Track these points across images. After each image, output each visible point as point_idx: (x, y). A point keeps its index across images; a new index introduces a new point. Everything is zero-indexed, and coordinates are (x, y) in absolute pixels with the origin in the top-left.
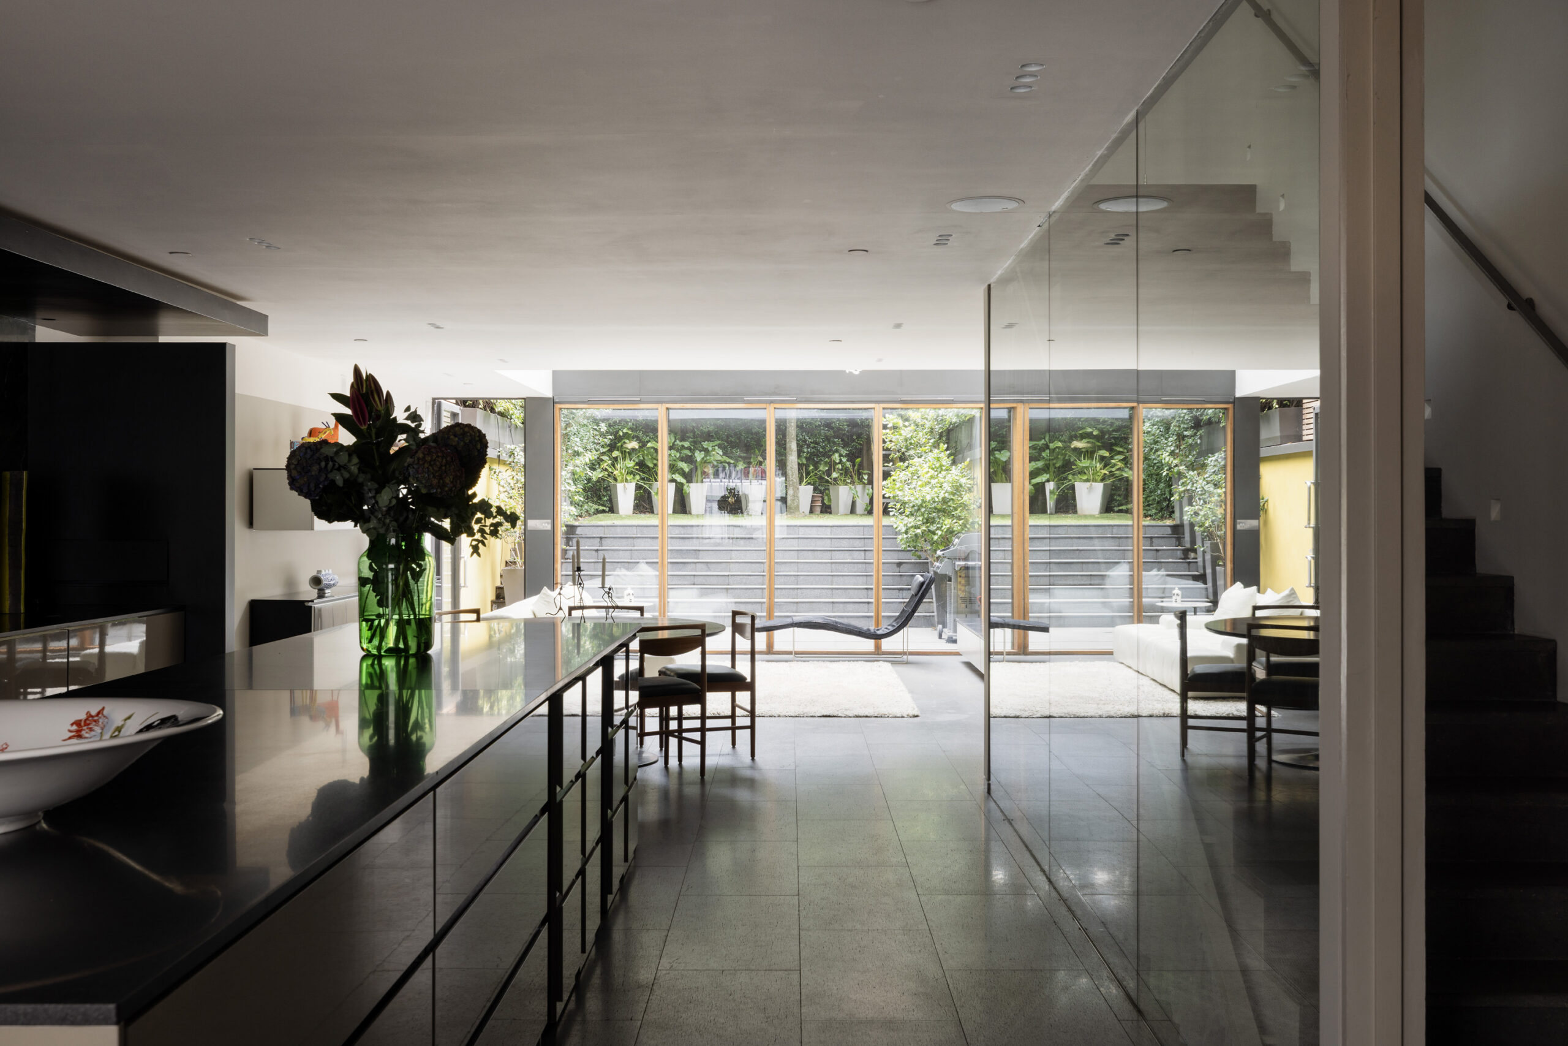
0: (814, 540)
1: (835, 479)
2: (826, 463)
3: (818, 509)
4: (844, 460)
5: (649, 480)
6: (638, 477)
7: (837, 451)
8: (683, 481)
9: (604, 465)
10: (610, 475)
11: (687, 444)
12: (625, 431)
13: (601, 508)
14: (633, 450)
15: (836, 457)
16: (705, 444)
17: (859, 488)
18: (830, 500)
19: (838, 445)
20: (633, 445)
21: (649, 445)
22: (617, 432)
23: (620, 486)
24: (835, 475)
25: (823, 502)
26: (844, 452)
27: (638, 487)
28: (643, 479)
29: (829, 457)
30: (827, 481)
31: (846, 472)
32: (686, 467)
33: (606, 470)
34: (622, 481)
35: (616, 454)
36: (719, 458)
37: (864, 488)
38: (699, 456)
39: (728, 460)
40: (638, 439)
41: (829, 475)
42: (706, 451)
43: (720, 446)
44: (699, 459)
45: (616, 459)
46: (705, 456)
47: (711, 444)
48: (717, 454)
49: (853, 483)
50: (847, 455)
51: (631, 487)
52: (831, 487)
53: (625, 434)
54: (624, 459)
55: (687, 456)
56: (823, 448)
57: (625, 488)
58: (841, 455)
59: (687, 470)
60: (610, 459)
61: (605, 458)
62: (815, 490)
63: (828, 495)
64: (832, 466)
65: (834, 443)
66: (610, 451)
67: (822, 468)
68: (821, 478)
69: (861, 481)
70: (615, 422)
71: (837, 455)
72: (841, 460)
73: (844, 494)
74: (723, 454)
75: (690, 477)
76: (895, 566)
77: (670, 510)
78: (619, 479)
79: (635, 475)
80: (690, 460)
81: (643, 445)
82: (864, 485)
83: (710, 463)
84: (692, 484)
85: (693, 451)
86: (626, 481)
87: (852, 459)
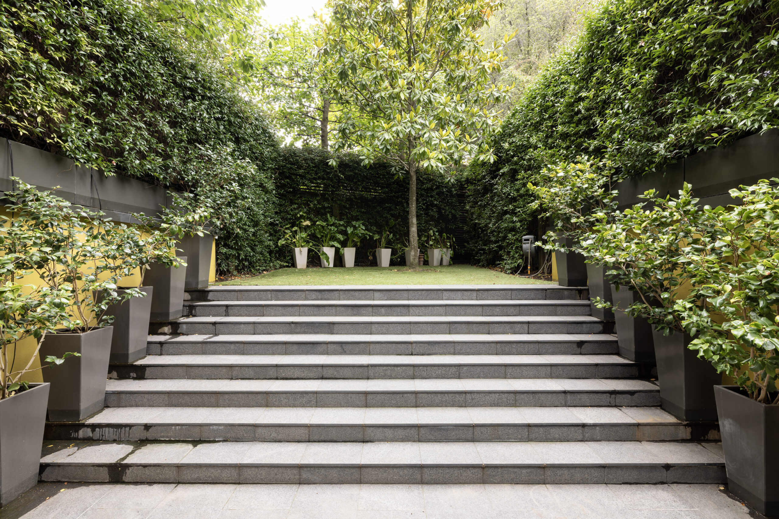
0: (463, 308)
1: (431, 245)
2: (425, 236)
3: (422, 263)
4: (437, 234)
5: (318, 246)
6: (311, 244)
7: (431, 229)
8: (339, 246)
9: (287, 236)
10: (291, 242)
11: (342, 223)
12: (301, 213)
13: (285, 264)
14: (307, 226)
15: (431, 232)
16: (354, 223)
17: (445, 250)
18: (428, 257)
19: (432, 225)
20: (308, 223)
21: (318, 223)
22: (296, 215)
23: (297, 250)
24: (431, 243)
25: (424, 259)
26: (435, 230)
27: (310, 251)
28: (314, 245)
29: (428, 232)
30: (427, 246)
31: (436, 241)
32: (341, 237)
34: (299, 247)
35: (295, 228)
36: (363, 232)
37: (447, 251)
38: (350, 230)
39: (369, 233)
40: (310, 220)
41: (428, 243)
42: (355, 228)
43: (363, 224)
44: (349, 232)
45: (295, 232)
46: (354, 230)
47: (358, 223)
48: (362, 230)
49: (441, 247)
50: (437, 232)
51: (305, 250)
52: (429, 250)
53: (301, 216)
54: (301, 232)
55: (343, 230)
56: (425, 227)
57: (301, 251)
58: (434, 232)
59: (342, 239)
60: (291, 232)
62: (420, 252)
63: (427, 254)
64: (429, 237)
65: (430, 224)
66: (292, 227)
67: (423, 239)
68: (423, 244)
69: (445, 246)
70: (295, 208)
71: (431, 231)
72: (434, 234)
73: (437, 254)
74: (366, 230)
75: (344, 244)
76: (575, 346)
77: (331, 265)
78: (297, 245)
79: (308, 242)
80: (344, 233)
81: (314, 224)
82: (448, 248)
83: (357, 235)
84: (345, 249)
85: (346, 227)
86: (302, 246)
87: (441, 235)
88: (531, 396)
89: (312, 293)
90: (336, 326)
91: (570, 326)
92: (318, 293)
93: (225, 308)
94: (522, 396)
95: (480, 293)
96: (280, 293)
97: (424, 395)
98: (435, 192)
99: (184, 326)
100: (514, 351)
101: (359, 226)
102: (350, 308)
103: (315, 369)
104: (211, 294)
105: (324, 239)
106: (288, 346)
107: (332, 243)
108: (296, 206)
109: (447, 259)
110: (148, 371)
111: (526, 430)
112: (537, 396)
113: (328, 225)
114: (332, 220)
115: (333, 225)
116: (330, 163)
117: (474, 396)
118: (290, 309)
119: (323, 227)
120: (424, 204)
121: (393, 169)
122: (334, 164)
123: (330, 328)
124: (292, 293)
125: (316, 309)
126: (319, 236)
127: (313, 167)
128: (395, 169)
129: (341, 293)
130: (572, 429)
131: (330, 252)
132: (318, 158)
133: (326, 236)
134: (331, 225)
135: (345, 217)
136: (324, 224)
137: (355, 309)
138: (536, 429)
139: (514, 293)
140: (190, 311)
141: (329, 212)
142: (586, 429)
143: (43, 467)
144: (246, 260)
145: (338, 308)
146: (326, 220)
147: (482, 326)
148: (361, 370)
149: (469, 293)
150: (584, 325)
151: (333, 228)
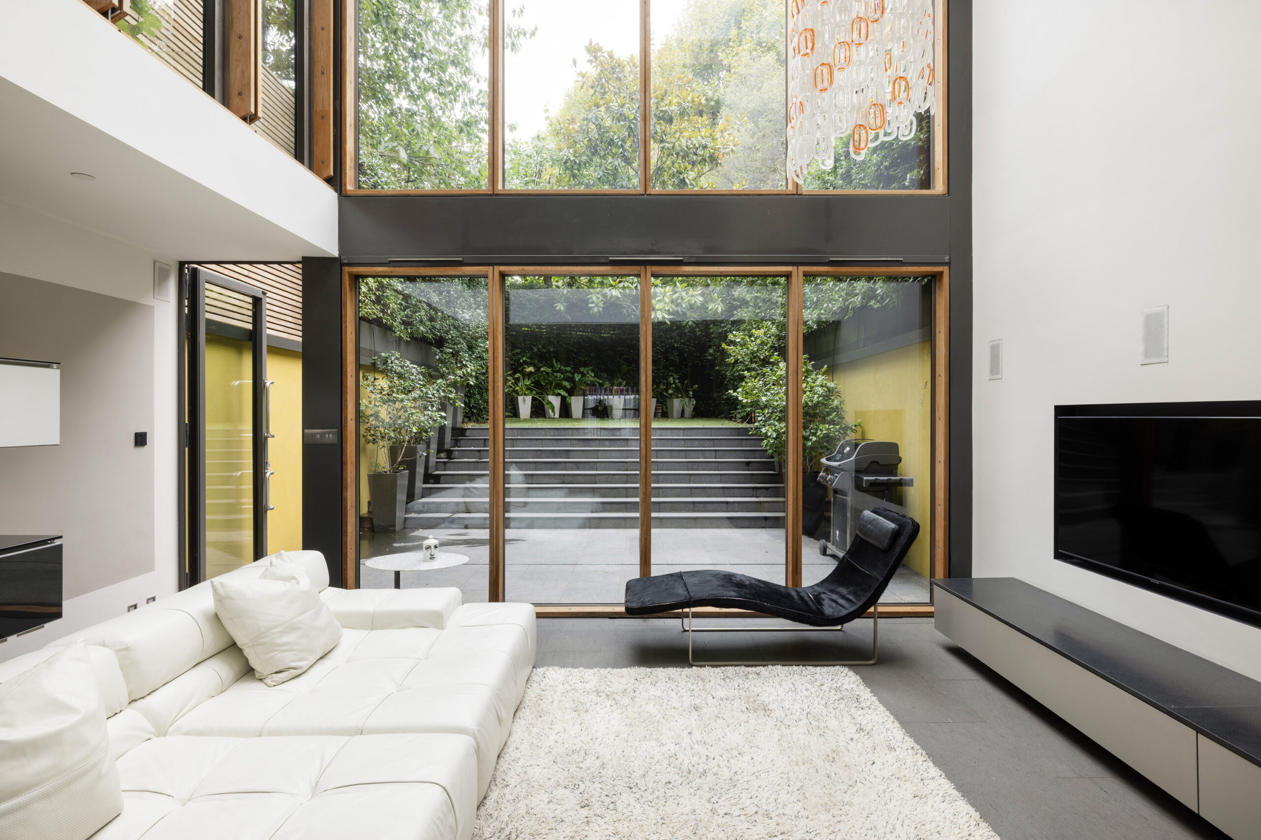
1: (671, 394)
2: (664, 384)
3: (660, 415)
4: (677, 381)
5: (543, 394)
6: (534, 392)
7: (671, 376)
8: (566, 394)
9: (510, 383)
10: (514, 391)
11: (568, 369)
12: (524, 359)
13: (509, 414)
14: (531, 372)
16: (582, 369)
17: (687, 400)
18: (667, 408)
19: (672, 372)
20: (531, 369)
21: (542, 369)
22: (519, 360)
23: (520, 398)
24: (670, 391)
25: (662, 410)
26: (676, 376)
27: (534, 399)
28: (537, 393)
29: (667, 379)
30: (665, 396)
31: (677, 389)
32: (567, 384)
33: (511, 387)
34: (522, 395)
35: (518, 375)
36: (592, 379)
37: (690, 401)
38: (577, 377)
39: (598, 381)
40: (534, 366)
41: (667, 392)
43: (592, 371)
44: (577, 379)
45: (518, 379)
46: (582, 377)
47: (586, 369)
48: (591, 377)
49: (682, 397)
50: (678, 379)
51: (529, 399)
52: (668, 400)
53: (525, 361)
54: (524, 379)
55: (569, 377)
56: (663, 373)
57: (524, 400)
58: (674, 379)
59: (569, 387)
60: (514, 379)
61: (509, 378)
62: (657, 401)
63: (666, 405)
64: (668, 385)
65: (670, 370)
66: (514, 373)
67: (661, 387)
68: (661, 394)
69: (687, 395)
70: (517, 353)
71: (671, 378)
72: (674, 381)
73: (677, 404)
74: (595, 376)
75: (571, 392)
76: (744, 464)
77: (557, 416)
78: (520, 393)
79: (532, 390)
80: (571, 380)
81: (538, 370)
82: (690, 398)
83: (585, 383)
84: (573, 398)
85: (573, 374)
86: (525, 395)
87: (681, 381)
88: (701, 490)
89: (550, 431)
90: (571, 453)
91: (747, 453)
92: (555, 431)
93: (483, 441)
94: (696, 490)
95: (686, 431)
96: (524, 431)
97: (632, 490)
98: (676, 332)
99: (456, 453)
100: (701, 468)
101: (588, 373)
102: (581, 441)
103: (558, 477)
104: (468, 432)
105: (549, 387)
106: (537, 464)
107: (557, 391)
108: (519, 351)
109: (689, 410)
110: (442, 478)
111: (692, 505)
112: (705, 490)
113: (553, 371)
114: (558, 366)
115: (559, 371)
116: (558, 308)
117: (664, 490)
118: (535, 441)
119: (547, 373)
120: (662, 347)
121: (625, 311)
122: (562, 308)
123: (567, 453)
124: (534, 431)
125: (555, 442)
126: (544, 384)
127: (538, 308)
128: (627, 311)
129: (574, 431)
130: (721, 505)
131: (555, 401)
132: (543, 298)
133: (551, 384)
134: (557, 372)
135: (572, 363)
136: (549, 370)
137: (586, 442)
138: (698, 505)
139: (713, 431)
140: (456, 443)
141: (554, 357)
142: (729, 505)
143: (406, 519)
144: (475, 407)
145: (572, 441)
146: (551, 366)
147: (681, 453)
148: (590, 477)
149: (677, 431)
150: (757, 453)
151: (559, 375)
